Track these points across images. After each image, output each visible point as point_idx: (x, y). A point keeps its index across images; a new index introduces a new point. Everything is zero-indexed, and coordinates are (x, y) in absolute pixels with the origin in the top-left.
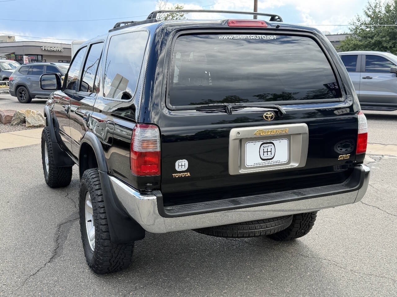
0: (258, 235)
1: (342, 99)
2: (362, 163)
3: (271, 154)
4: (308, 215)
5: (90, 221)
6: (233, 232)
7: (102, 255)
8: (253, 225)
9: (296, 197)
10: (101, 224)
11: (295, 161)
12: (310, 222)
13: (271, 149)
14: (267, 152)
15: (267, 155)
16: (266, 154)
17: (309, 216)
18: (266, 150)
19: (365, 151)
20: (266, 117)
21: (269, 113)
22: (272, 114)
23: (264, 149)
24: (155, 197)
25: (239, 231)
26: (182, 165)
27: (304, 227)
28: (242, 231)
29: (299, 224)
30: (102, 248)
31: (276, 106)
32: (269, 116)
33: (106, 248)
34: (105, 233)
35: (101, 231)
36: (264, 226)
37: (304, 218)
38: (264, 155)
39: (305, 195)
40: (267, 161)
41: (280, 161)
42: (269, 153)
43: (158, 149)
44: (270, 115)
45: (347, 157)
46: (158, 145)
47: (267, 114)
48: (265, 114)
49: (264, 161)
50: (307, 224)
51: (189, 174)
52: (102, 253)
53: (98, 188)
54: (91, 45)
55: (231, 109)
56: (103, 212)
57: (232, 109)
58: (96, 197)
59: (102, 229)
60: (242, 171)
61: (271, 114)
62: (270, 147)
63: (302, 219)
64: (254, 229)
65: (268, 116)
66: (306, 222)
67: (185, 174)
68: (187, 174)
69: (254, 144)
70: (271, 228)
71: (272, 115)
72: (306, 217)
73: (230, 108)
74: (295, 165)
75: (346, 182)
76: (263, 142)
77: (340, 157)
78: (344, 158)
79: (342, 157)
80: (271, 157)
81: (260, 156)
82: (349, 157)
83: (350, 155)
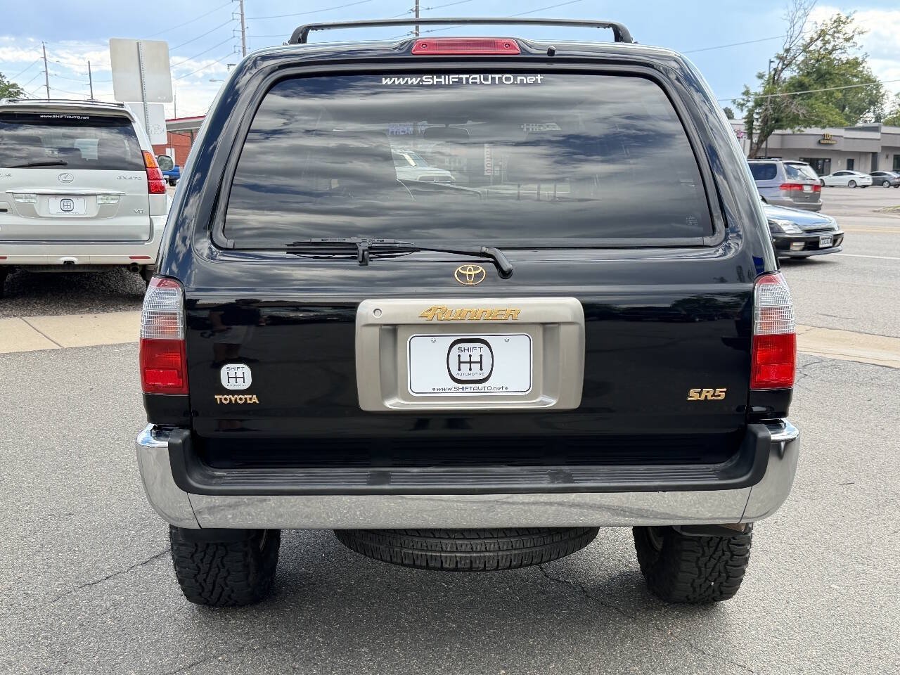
0: (451, 566)
1: (713, 240)
2: (784, 414)
3: (481, 369)
4: (718, 543)
6: (391, 550)
11: (548, 391)
12: (727, 562)
13: (481, 356)
14: (470, 362)
15: (470, 369)
16: (465, 367)
17: (724, 545)
18: (465, 358)
19: (790, 383)
20: (461, 275)
21: (470, 266)
22: (478, 269)
23: (459, 356)
24: (166, 444)
25: (404, 550)
27: (710, 575)
28: (411, 552)
29: (694, 565)
31: (489, 251)
32: (470, 273)
36: (464, 547)
37: (707, 551)
38: (459, 370)
39: (573, 482)
40: (471, 385)
41: (506, 388)
42: (476, 367)
43: (180, 336)
44: (473, 273)
45: (719, 396)
46: (180, 325)
47: (464, 269)
48: (459, 269)
49: (461, 386)
50: (721, 566)
51: (255, 399)
55: (366, 253)
57: (371, 253)
60: (394, 404)
61: (476, 269)
62: (477, 351)
63: (701, 552)
64: (454, 552)
65: (467, 273)
66: (713, 561)
67: (246, 399)
68: (251, 399)
69: (434, 341)
70: (487, 554)
71: (479, 271)
72: (712, 549)
73: (364, 251)
74: (547, 402)
75: (731, 461)
76: (459, 338)
77: (694, 395)
78: (706, 396)
79: (700, 393)
80: (482, 377)
81: (449, 371)
82: (723, 396)
83: (725, 390)
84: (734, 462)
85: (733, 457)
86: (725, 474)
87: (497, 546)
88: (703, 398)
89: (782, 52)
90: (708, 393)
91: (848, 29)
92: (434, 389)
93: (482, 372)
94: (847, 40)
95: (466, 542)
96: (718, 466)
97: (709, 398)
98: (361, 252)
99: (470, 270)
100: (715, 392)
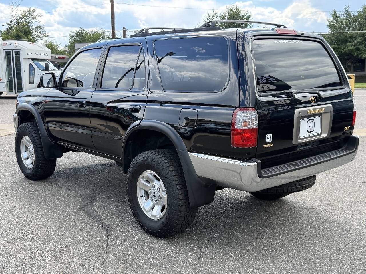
1: (343, 87)
5: (142, 196)
7: (178, 220)
8: (301, 182)
9: (327, 159)
10: (178, 194)
11: (325, 133)
13: (313, 124)
16: (310, 127)
18: (310, 125)
20: (311, 100)
21: (312, 97)
24: (256, 163)
25: (292, 187)
26: (269, 138)
28: (294, 187)
30: (179, 214)
31: (317, 92)
32: (313, 99)
33: (182, 213)
34: (182, 201)
35: (178, 199)
38: (309, 129)
39: (330, 157)
40: (310, 133)
42: (312, 127)
43: (257, 127)
46: (257, 123)
52: (178, 217)
53: (169, 165)
54: (110, 47)
56: (178, 184)
58: (170, 172)
59: (180, 198)
60: (300, 141)
67: (270, 145)
69: (305, 121)
74: (324, 135)
75: (344, 147)
76: (309, 119)
77: (345, 129)
80: (312, 131)
81: (307, 129)
84: (345, 147)
85: (345, 145)
86: (347, 149)
89: (9, 23)
91: (34, 14)
92: (305, 135)
93: (313, 129)
94: (34, 18)
96: (342, 148)
100: (348, 128)
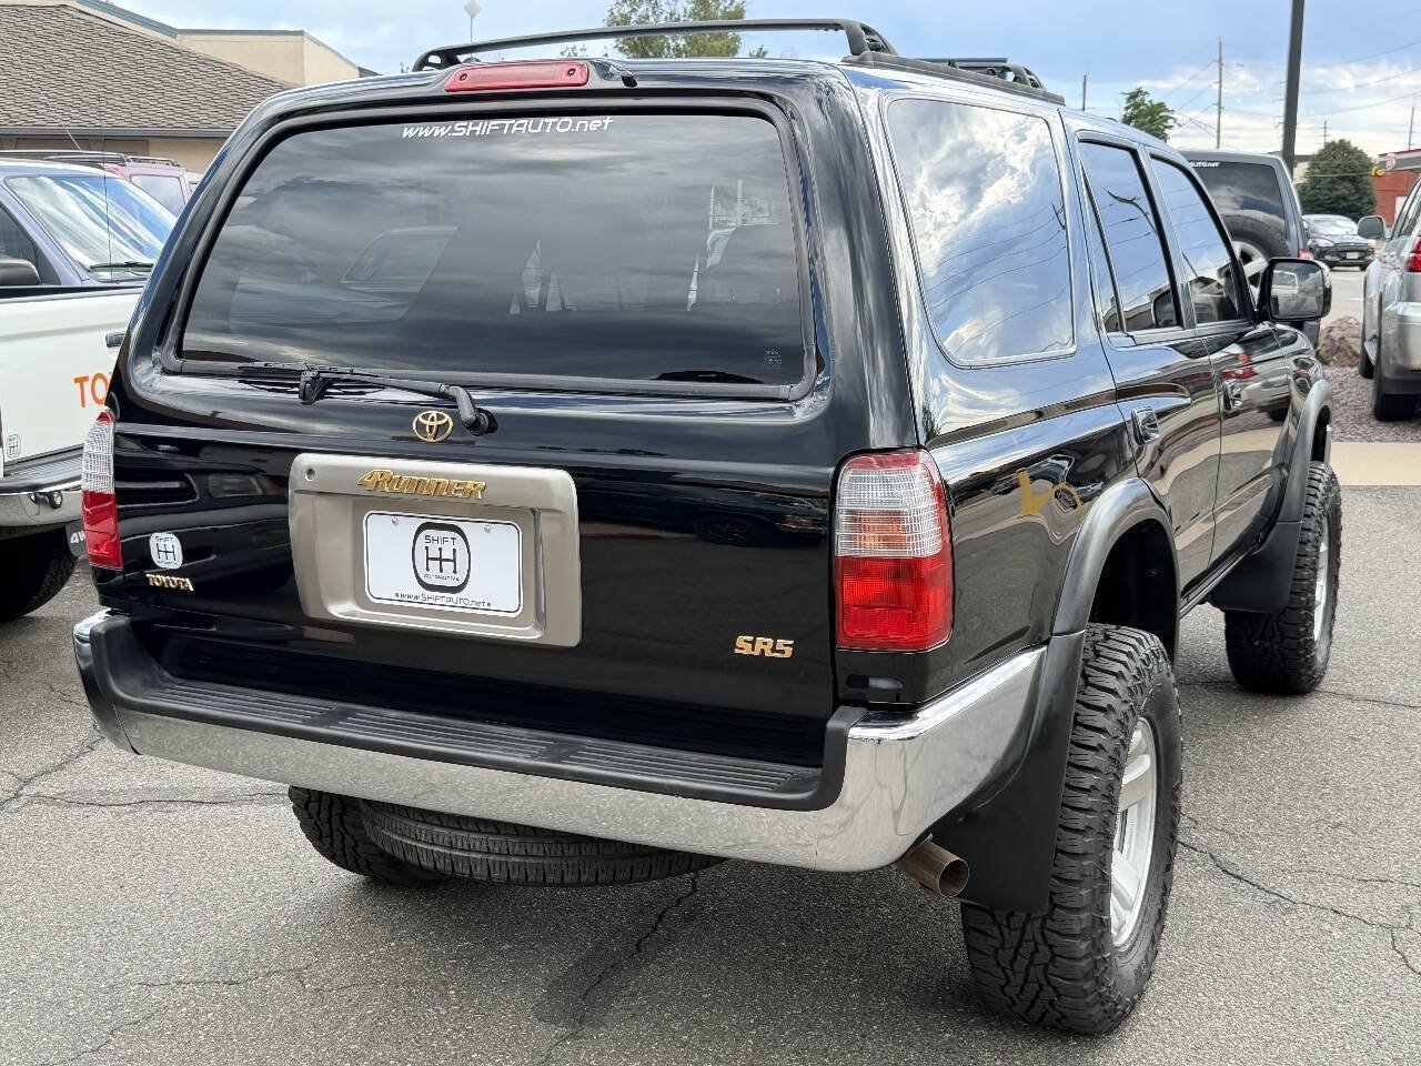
3: (455, 572)
13: (455, 551)
14: (441, 560)
15: (441, 570)
16: (434, 566)
18: (434, 552)
20: (421, 426)
21: (434, 413)
22: (443, 417)
23: (427, 548)
26: (166, 548)
32: (432, 423)
38: (428, 569)
40: (443, 594)
41: (489, 605)
42: (448, 566)
43: (111, 488)
44: (435, 424)
46: (110, 473)
47: (425, 416)
48: (420, 417)
49: (430, 594)
51: (188, 584)
61: (440, 417)
62: (448, 544)
65: (428, 423)
67: (178, 582)
68: (184, 583)
69: (395, 523)
70: (472, 855)
71: (443, 421)
73: (306, 383)
76: (425, 521)
77: (743, 645)
78: (762, 650)
79: (753, 643)
80: (455, 584)
81: (416, 572)
82: (788, 652)
83: (791, 642)
87: (484, 845)
88: (757, 653)
90: (764, 645)
92: (397, 595)
93: (456, 576)
95: (445, 831)
97: (768, 653)
98: (302, 384)
99: (432, 419)
100: (775, 644)
